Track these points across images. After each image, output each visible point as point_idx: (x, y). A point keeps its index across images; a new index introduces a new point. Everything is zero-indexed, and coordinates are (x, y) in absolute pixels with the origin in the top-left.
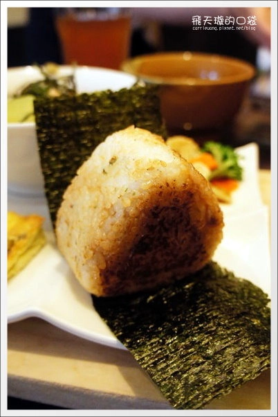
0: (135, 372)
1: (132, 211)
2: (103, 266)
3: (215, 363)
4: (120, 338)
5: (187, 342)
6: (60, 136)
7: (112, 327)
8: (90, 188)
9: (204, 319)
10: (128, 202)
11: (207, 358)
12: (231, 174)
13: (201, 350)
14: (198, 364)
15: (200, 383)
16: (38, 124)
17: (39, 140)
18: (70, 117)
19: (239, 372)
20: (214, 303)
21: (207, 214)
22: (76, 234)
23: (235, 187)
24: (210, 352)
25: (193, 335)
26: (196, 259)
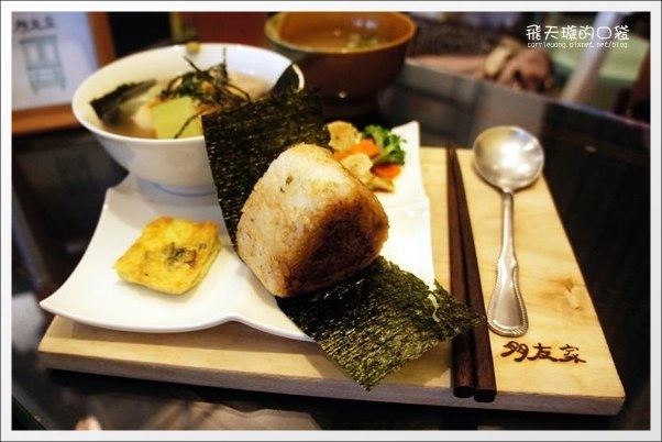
0: (320, 359)
1: (311, 227)
2: (288, 274)
3: (387, 348)
4: (306, 332)
5: (363, 333)
6: (229, 146)
7: (298, 323)
8: (269, 205)
9: (375, 312)
10: (307, 220)
11: (380, 344)
12: (393, 159)
13: (375, 338)
14: (373, 350)
15: (376, 364)
16: (207, 138)
17: (209, 153)
18: (238, 127)
19: (406, 354)
20: (384, 297)
21: (374, 221)
22: (259, 245)
23: (398, 172)
24: (383, 339)
25: (368, 327)
26: (365, 258)
